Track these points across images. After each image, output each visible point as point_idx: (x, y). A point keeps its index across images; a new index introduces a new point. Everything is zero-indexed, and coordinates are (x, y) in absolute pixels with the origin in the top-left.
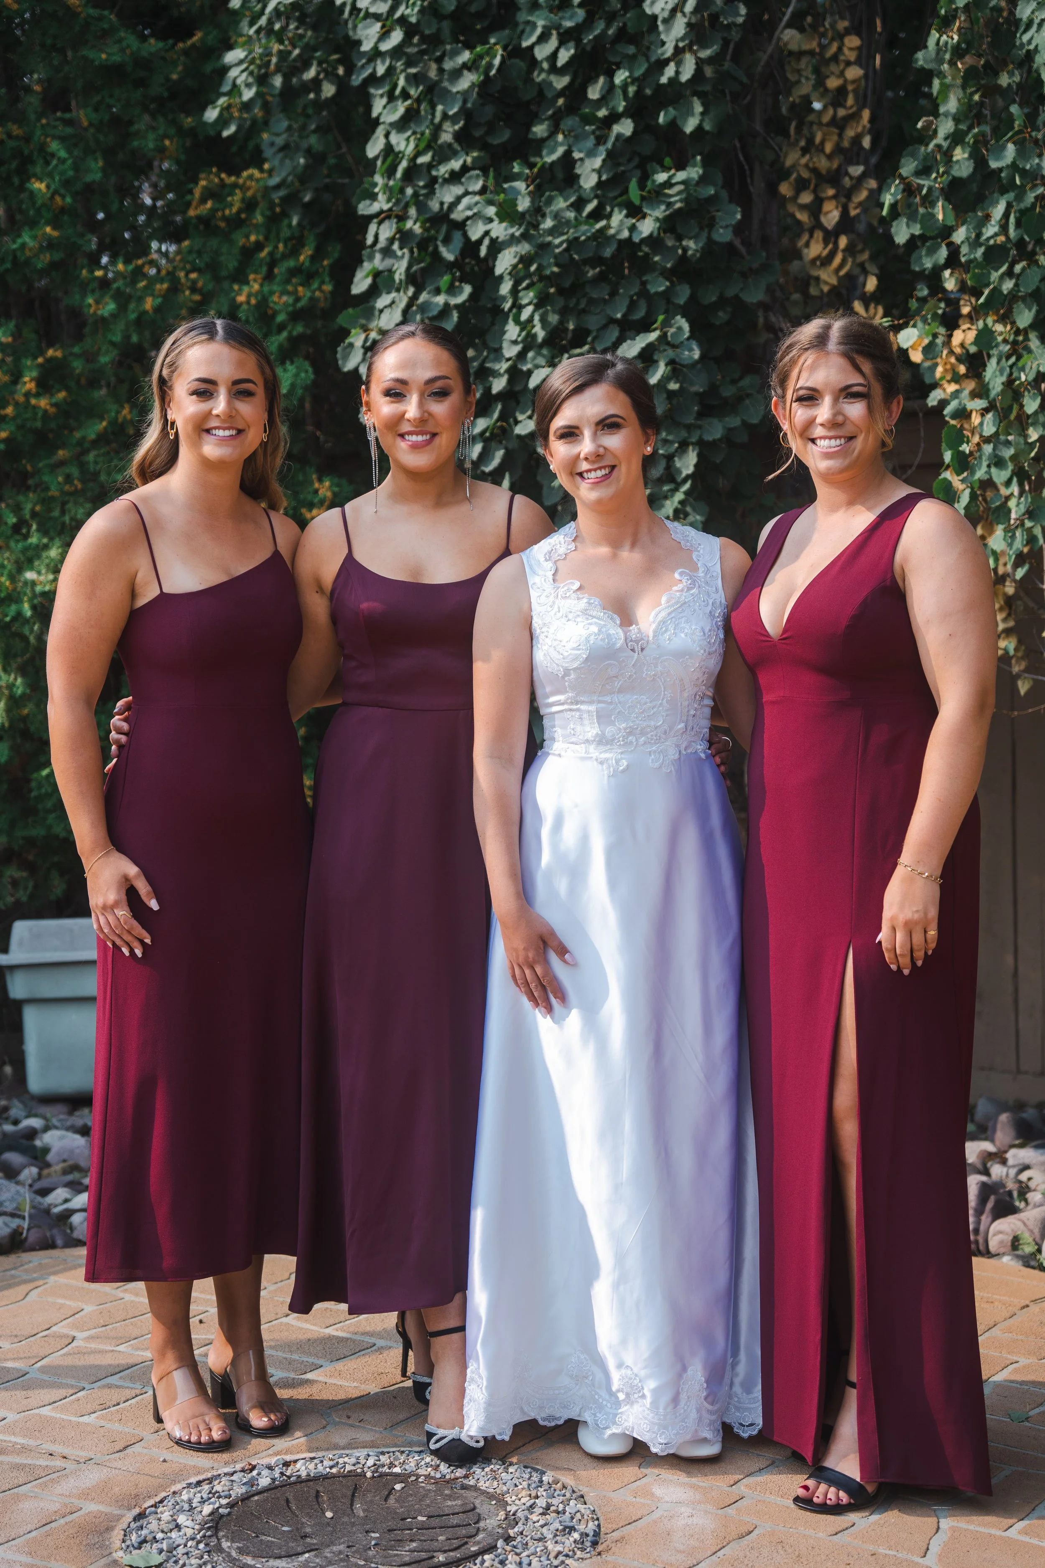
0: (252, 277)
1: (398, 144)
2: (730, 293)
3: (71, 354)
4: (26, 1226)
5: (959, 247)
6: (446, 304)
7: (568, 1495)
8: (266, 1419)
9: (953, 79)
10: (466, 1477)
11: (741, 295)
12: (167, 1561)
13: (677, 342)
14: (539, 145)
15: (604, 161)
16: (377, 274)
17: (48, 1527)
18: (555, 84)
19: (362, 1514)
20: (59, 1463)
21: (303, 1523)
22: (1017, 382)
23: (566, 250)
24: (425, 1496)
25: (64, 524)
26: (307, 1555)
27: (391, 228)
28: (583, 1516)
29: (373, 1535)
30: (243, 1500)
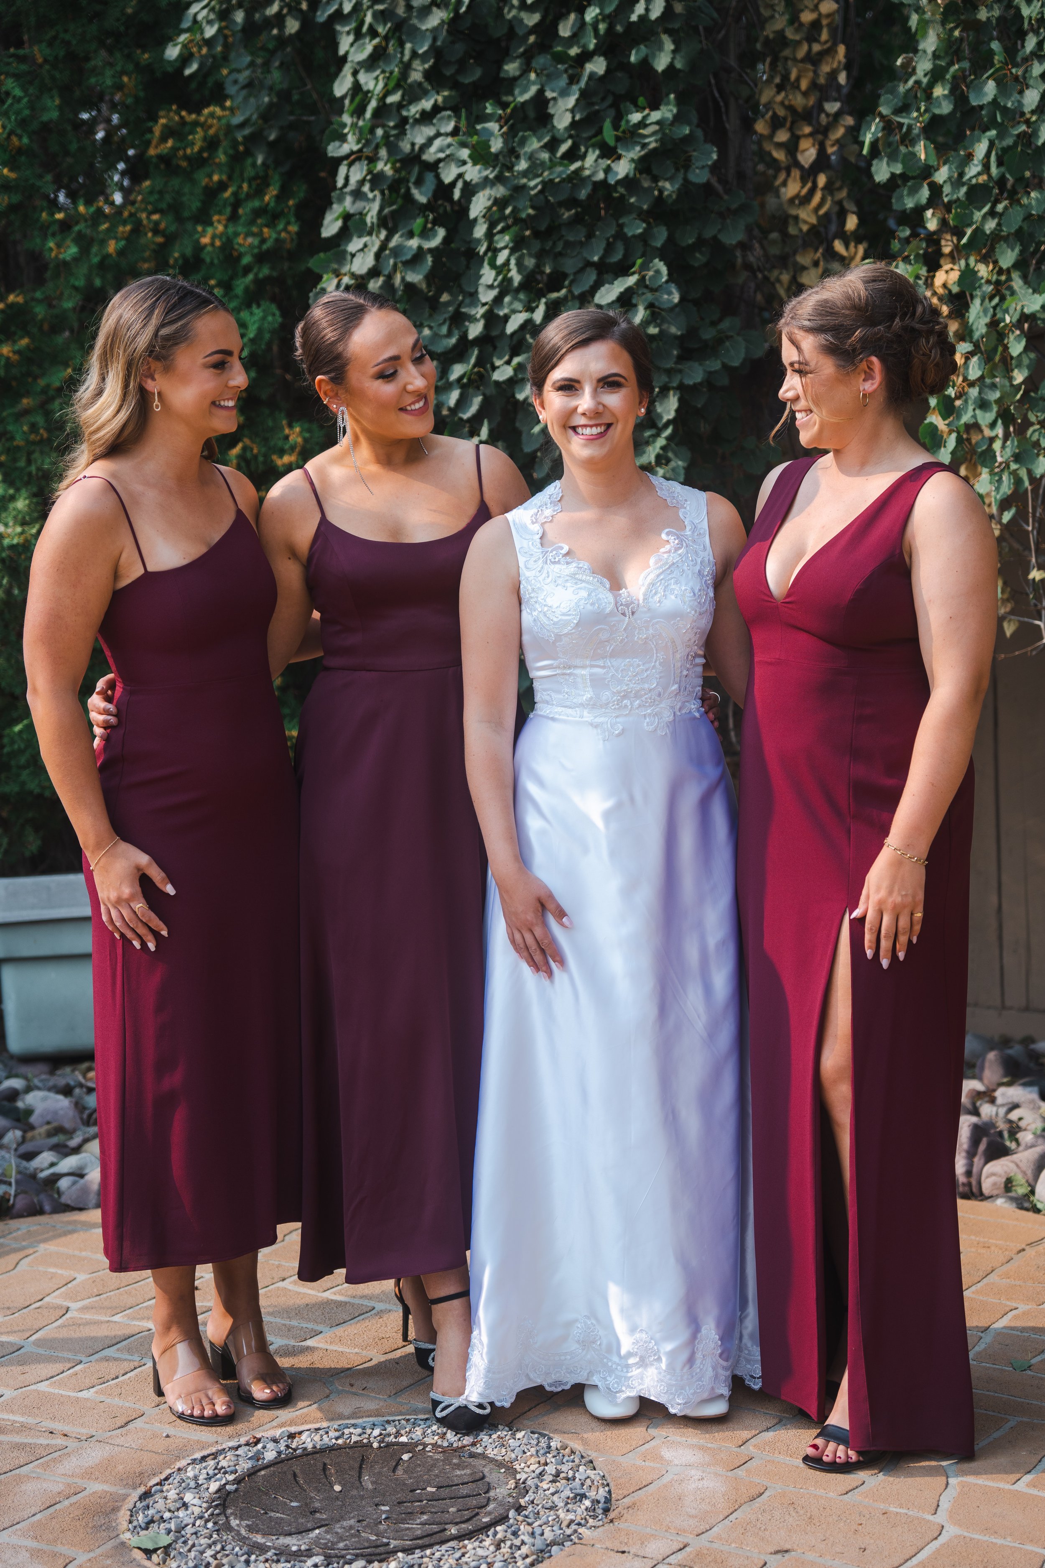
0: (216, 218)
1: (366, 83)
2: (708, 234)
3: (33, 299)
4: (12, 1192)
5: (941, 186)
6: (420, 248)
7: (577, 1461)
8: (268, 1391)
9: (933, 14)
10: (474, 1444)
11: (719, 236)
12: (175, 1541)
13: (655, 286)
14: (511, 83)
15: (577, 100)
16: (347, 217)
17: (52, 1510)
18: (526, 21)
19: (370, 1487)
20: (60, 1441)
21: (311, 1498)
22: (1002, 324)
23: (541, 192)
24: (433, 1466)
25: (30, 474)
26: (317, 1531)
27: (362, 170)
28: (593, 1482)
29: (383, 1508)
30: (249, 1476)
